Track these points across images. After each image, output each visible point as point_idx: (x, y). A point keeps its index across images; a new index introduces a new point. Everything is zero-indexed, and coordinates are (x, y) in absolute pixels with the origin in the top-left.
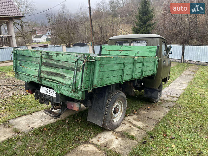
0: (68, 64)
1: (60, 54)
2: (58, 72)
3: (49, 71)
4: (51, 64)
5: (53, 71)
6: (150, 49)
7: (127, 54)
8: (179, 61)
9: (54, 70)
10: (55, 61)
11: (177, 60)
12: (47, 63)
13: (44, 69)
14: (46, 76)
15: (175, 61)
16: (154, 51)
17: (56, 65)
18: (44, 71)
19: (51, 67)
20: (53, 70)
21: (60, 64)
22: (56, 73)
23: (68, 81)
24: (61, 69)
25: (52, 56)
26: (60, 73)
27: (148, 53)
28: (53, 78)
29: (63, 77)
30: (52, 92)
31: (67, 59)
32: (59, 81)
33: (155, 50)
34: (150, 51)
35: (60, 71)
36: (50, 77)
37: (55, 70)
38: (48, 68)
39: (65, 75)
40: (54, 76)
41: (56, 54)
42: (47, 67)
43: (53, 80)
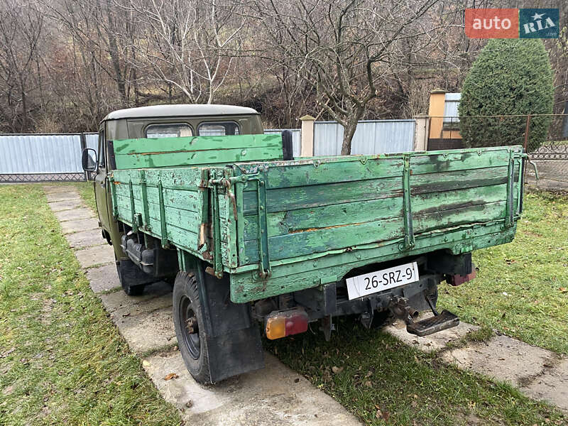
0: (492, 172)
1: (472, 154)
2: (466, 201)
3: (437, 206)
4: (443, 184)
5: (451, 202)
6: (269, 142)
7: (215, 157)
8: (78, 177)
9: (452, 198)
10: (456, 175)
11: (70, 177)
12: (428, 185)
13: (418, 205)
14: (432, 224)
15: (64, 181)
16: (277, 146)
17: (459, 183)
18: (421, 213)
19: (443, 194)
20: (451, 200)
21: (471, 177)
22: (461, 204)
23: (493, 210)
24: (472, 190)
25: (448, 162)
26: (470, 199)
27: (266, 150)
28: (455, 218)
29: (481, 206)
30: (392, 275)
31: (490, 162)
32: (473, 220)
33: (280, 142)
34: (270, 145)
35: (472, 196)
36: (444, 221)
37: (458, 197)
38: (434, 199)
39: (485, 200)
40: (458, 212)
41: (461, 155)
42: (431, 198)
43: (456, 226)
